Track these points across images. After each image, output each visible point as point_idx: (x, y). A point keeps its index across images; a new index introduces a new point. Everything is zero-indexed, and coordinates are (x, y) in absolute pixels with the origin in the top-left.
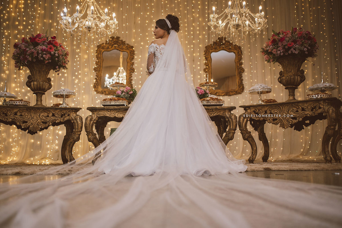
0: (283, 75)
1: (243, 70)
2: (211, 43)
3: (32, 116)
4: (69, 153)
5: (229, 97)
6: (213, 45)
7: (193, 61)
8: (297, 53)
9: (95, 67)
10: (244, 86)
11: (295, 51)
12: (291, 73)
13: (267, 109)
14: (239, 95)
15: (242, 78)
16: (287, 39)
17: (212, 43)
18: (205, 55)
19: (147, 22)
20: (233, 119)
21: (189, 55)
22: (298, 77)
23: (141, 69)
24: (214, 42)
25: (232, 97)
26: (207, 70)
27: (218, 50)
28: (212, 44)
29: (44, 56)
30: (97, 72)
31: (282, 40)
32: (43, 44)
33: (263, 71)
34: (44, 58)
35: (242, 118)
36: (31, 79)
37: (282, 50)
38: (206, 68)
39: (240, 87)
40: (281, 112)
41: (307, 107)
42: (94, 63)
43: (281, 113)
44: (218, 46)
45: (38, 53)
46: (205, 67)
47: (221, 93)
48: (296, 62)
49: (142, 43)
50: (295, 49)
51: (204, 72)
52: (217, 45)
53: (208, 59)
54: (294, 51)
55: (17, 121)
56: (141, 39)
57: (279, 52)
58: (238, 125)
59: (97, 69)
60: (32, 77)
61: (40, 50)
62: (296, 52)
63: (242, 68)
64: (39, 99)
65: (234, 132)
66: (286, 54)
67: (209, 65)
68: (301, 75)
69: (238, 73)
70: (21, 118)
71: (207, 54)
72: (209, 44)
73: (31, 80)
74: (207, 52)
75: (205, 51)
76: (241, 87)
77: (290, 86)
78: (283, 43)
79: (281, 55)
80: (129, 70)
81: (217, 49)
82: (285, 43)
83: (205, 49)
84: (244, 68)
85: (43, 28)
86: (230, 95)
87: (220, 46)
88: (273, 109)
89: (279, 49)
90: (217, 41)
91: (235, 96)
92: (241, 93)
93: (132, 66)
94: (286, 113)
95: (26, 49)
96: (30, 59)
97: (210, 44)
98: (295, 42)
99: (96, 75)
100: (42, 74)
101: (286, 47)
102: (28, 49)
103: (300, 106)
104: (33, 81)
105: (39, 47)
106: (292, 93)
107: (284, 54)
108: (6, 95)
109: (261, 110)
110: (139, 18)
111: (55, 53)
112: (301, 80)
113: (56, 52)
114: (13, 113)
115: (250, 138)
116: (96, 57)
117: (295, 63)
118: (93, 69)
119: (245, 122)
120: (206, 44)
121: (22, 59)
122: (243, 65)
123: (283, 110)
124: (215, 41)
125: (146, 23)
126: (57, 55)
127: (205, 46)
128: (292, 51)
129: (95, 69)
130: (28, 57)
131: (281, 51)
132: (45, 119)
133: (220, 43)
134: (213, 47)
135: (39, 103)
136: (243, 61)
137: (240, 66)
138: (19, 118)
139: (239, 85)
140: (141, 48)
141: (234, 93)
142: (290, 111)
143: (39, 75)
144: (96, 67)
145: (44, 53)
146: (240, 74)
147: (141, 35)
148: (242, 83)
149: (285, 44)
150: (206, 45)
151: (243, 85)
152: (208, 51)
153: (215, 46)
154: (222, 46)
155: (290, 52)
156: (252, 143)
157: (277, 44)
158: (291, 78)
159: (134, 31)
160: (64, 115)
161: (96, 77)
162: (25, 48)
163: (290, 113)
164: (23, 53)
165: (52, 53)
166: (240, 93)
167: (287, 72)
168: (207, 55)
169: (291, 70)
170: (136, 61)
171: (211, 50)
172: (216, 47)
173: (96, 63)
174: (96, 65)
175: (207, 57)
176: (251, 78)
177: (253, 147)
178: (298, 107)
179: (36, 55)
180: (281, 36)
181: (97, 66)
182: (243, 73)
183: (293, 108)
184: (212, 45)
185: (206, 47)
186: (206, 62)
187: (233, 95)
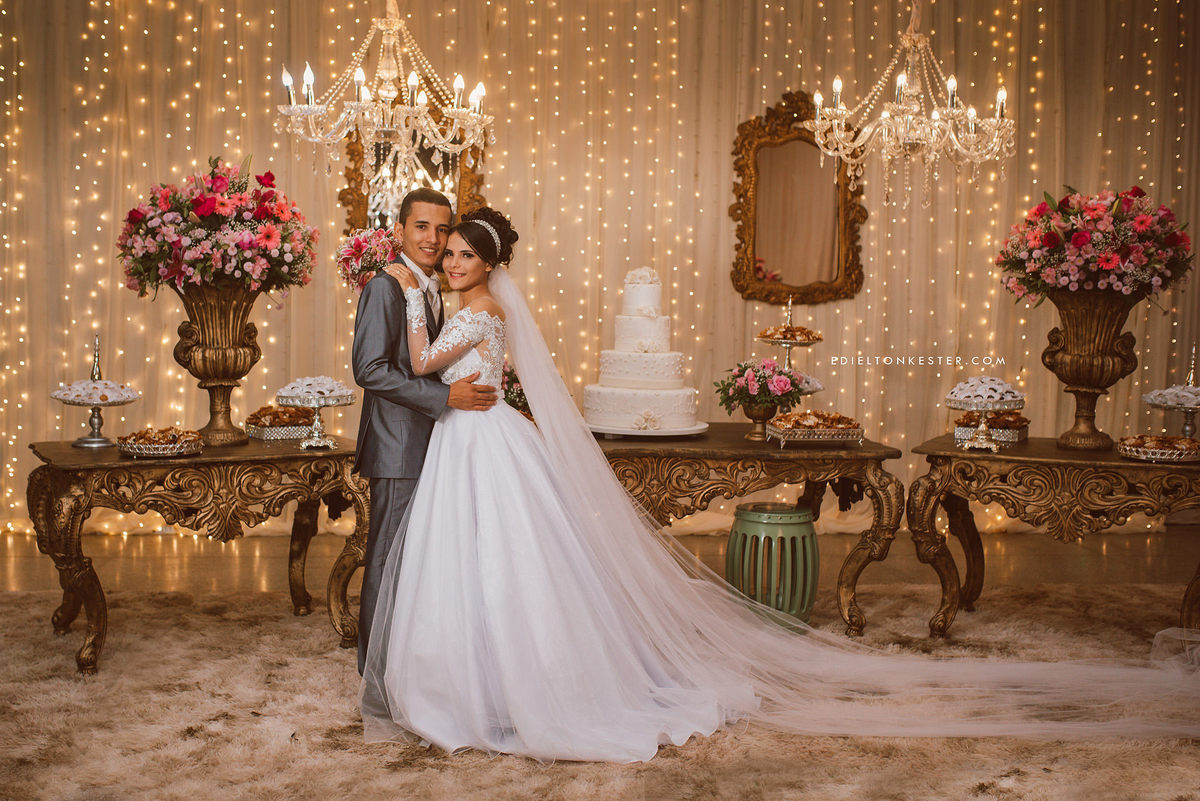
0: (1061, 344)
1: (863, 215)
2: (757, 114)
3: (216, 489)
4: (337, 602)
5: (811, 308)
6: (767, 120)
7: (696, 175)
8: (1129, 292)
9: (344, 190)
10: (864, 270)
11: (1120, 283)
12: (1092, 345)
13: (1010, 472)
14: (846, 304)
15: (858, 244)
16: (1097, 236)
17: (764, 114)
18: (735, 158)
19: (534, 22)
20: (892, 493)
21: (680, 154)
22: (1116, 360)
23: (508, 200)
24: (769, 109)
25: (821, 309)
26: (739, 212)
27: (782, 140)
28: (761, 118)
29: (248, 266)
30: (350, 208)
31: (1078, 238)
32: (239, 219)
33: (932, 220)
34: (245, 274)
35: (921, 491)
36: (192, 335)
37: (1077, 276)
38: (738, 206)
39: (850, 275)
40: (1057, 487)
41: (1148, 486)
42: (340, 173)
43: (1057, 491)
44: (783, 125)
45: (225, 258)
46: (734, 200)
47: (784, 294)
48: (1115, 310)
49: (512, 105)
50: (1121, 277)
51: (731, 219)
52: (778, 122)
53: (747, 171)
54: (1117, 285)
55: (167, 510)
56: (508, 88)
57: (1066, 278)
58: (904, 516)
59: (349, 196)
60: (196, 327)
61: (233, 244)
62: (1123, 290)
63: (862, 208)
64: (220, 407)
65: (890, 536)
66: (1089, 285)
67: (749, 194)
68: (1124, 353)
69: (846, 224)
70: (178, 499)
71: (744, 153)
72: (753, 118)
73: (190, 343)
74: (742, 146)
75: (735, 143)
76: (853, 276)
77: (1084, 390)
78: (1082, 252)
79: (1071, 289)
80: (467, 204)
81: (777, 135)
82: (1089, 252)
83: (737, 134)
84: (866, 206)
85: (146, 32)
86: (813, 303)
87: (789, 126)
88: (1030, 473)
89: (1064, 267)
90: (779, 105)
91: (831, 305)
92: (852, 298)
93: (478, 189)
94: (1074, 492)
95: (179, 241)
96: (199, 278)
97: (757, 118)
98: (1125, 252)
99: (348, 221)
100: (231, 316)
101: (1093, 267)
102: (186, 241)
103: (1125, 478)
104: (197, 343)
105: (230, 237)
106: (1087, 409)
107: (1081, 288)
108: (106, 398)
109: (986, 472)
110: (505, 9)
111: (282, 253)
112: (1122, 371)
113: (287, 247)
114: (151, 482)
115: (943, 558)
116: (345, 151)
117: (1109, 313)
118: (336, 198)
119: (931, 505)
120: (739, 116)
121: (163, 272)
122: (863, 197)
123: (1063, 484)
124: (773, 107)
125: (528, 28)
126: (288, 258)
127: (737, 124)
128: (1110, 285)
129: (343, 197)
130: (191, 269)
131: (1071, 277)
132: (260, 496)
133: (789, 113)
134: (767, 129)
135: (221, 422)
136: (865, 183)
137: (854, 201)
138: (173, 499)
139: (846, 269)
140: (509, 121)
141: (830, 295)
142: (1088, 489)
143: (221, 324)
144: (346, 187)
145: (248, 254)
146: (852, 227)
147: (510, 72)
148: (858, 259)
149: (1089, 256)
150: (742, 121)
151: (862, 266)
152: (746, 143)
153: (772, 125)
154: (795, 125)
155: (1102, 284)
156: (946, 573)
157: (1062, 250)
158: (1092, 365)
159: (486, 57)
160: (322, 476)
161: (348, 228)
162: (175, 238)
163: (1086, 494)
164: (171, 252)
165: (275, 253)
166: (849, 296)
167: (1080, 342)
168: (743, 157)
169: (1093, 336)
170: (490, 172)
171: (759, 137)
172: (777, 130)
173: (346, 176)
174: (345, 179)
175: (741, 163)
176: (889, 244)
177: (948, 587)
178: (1115, 480)
179: (220, 265)
180: (1076, 222)
181: (349, 184)
182: (862, 223)
183: (1100, 481)
184: (763, 122)
185: (741, 128)
186: (739, 180)
187: (825, 302)
